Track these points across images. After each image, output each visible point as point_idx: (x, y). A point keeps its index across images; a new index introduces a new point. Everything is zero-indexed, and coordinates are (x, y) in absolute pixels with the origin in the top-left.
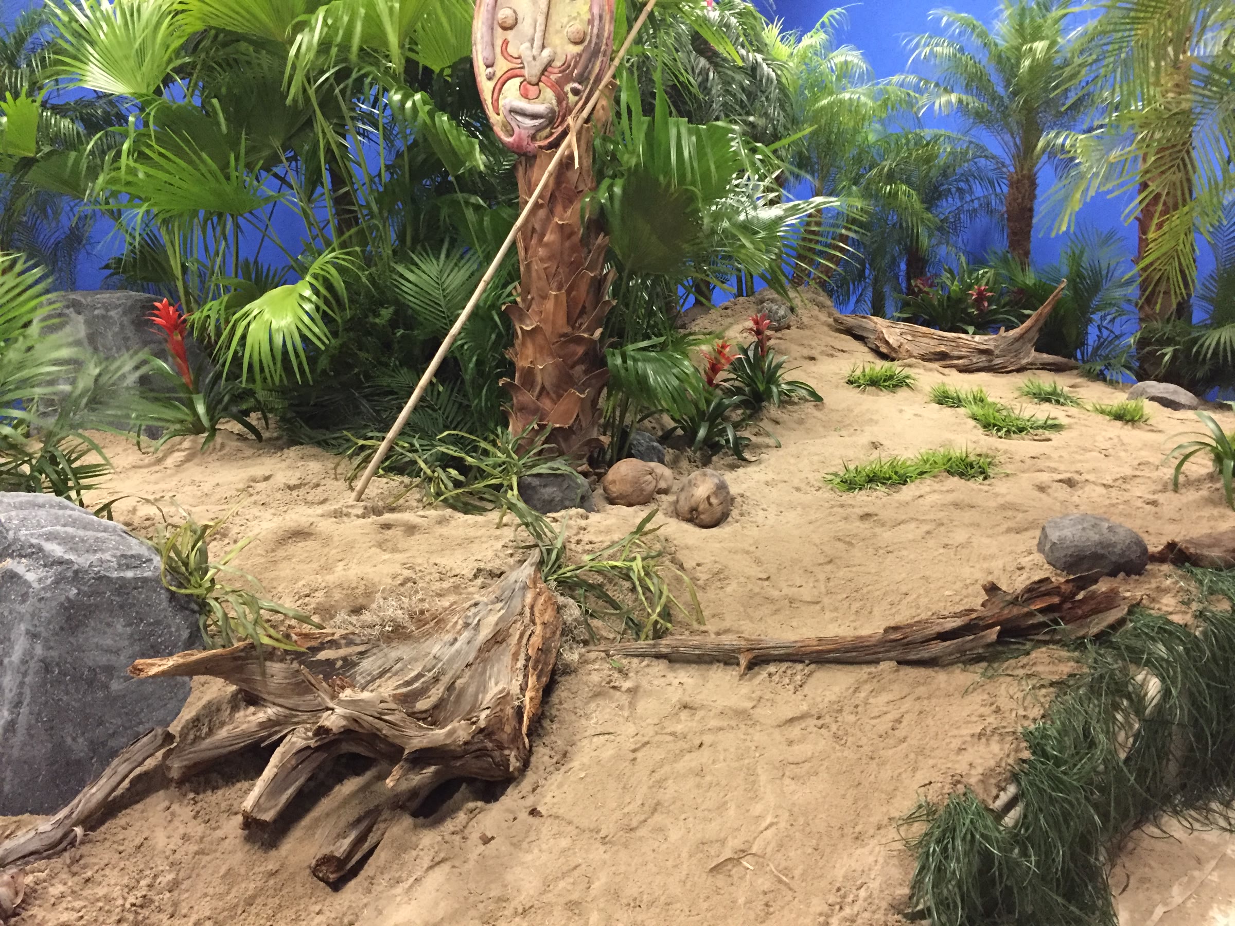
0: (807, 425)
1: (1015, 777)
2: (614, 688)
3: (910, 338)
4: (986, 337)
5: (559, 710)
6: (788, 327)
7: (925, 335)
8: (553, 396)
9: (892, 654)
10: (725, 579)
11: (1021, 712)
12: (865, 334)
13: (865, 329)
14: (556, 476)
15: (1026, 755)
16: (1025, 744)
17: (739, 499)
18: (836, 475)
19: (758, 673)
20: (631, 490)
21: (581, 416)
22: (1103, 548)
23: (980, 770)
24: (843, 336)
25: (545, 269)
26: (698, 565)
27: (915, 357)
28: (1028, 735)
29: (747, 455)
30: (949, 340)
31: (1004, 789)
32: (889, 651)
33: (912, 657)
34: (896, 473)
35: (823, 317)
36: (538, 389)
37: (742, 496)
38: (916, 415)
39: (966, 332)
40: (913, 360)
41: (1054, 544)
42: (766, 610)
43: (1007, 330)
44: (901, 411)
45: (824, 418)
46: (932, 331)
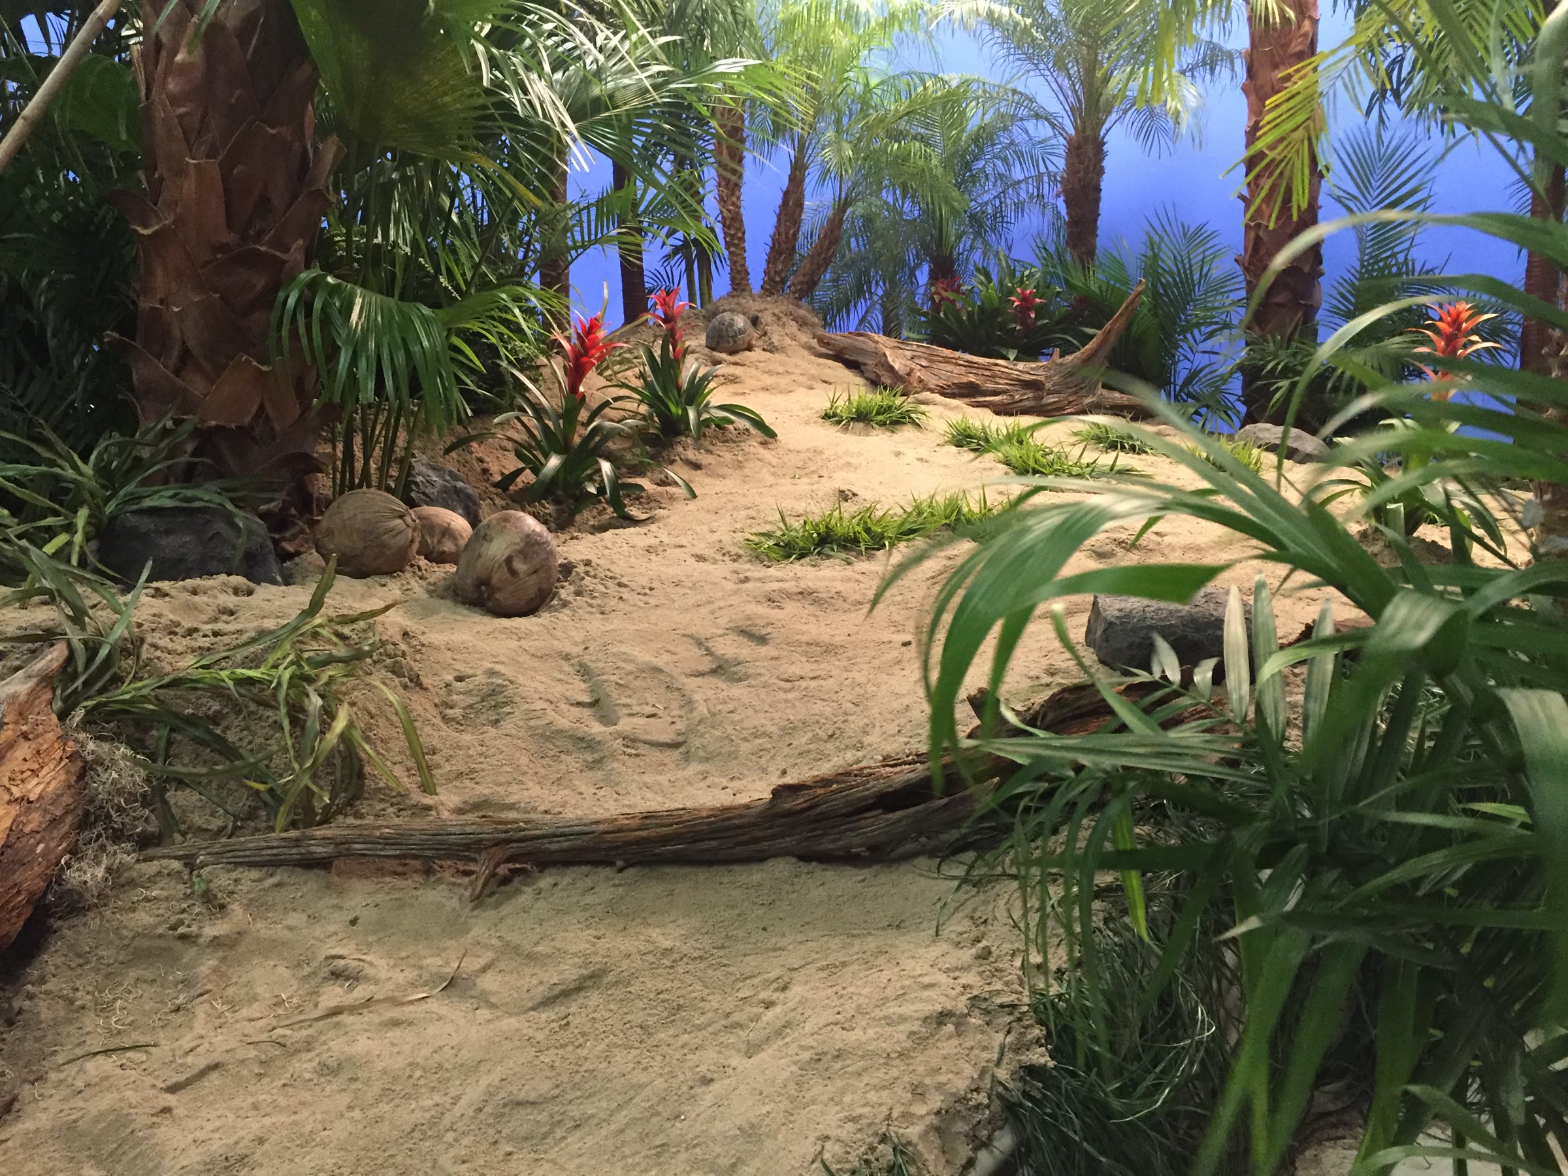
0: (747, 471)
1: (1011, 1112)
2: (183, 937)
3: (924, 363)
4: (1034, 365)
5: (31, 997)
6: (750, 348)
7: (947, 361)
8: (207, 366)
9: (788, 842)
10: (506, 704)
11: (1036, 958)
12: (861, 359)
13: (862, 351)
14: (191, 512)
15: (1040, 1057)
16: (1037, 1032)
17: (581, 569)
18: (768, 535)
19: (518, 892)
20: (360, 545)
21: (268, 408)
22: (1197, 630)
23: (936, 1101)
24: (830, 362)
25: (181, 117)
26: (460, 679)
27: (932, 391)
28: (1043, 1009)
29: (635, 512)
30: (979, 367)
31: (985, 1144)
32: (782, 835)
33: (827, 845)
34: (868, 530)
35: (805, 337)
36: (175, 353)
37: (588, 563)
38: (921, 460)
39: (1006, 358)
40: (927, 395)
41: (1111, 624)
42: (572, 762)
43: (1062, 356)
44: (898, 454)
45: (774, 461)
46: (958, 354)
